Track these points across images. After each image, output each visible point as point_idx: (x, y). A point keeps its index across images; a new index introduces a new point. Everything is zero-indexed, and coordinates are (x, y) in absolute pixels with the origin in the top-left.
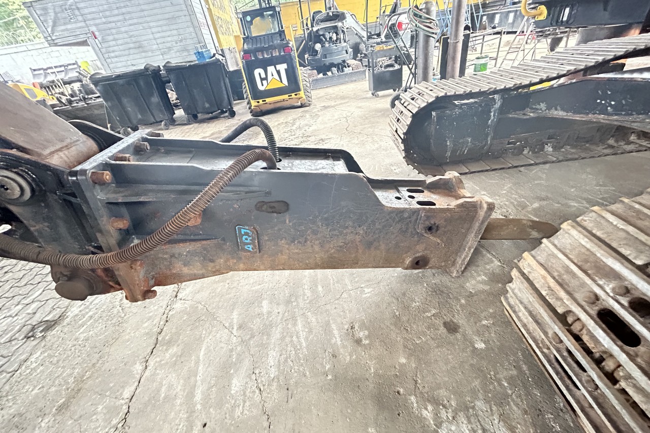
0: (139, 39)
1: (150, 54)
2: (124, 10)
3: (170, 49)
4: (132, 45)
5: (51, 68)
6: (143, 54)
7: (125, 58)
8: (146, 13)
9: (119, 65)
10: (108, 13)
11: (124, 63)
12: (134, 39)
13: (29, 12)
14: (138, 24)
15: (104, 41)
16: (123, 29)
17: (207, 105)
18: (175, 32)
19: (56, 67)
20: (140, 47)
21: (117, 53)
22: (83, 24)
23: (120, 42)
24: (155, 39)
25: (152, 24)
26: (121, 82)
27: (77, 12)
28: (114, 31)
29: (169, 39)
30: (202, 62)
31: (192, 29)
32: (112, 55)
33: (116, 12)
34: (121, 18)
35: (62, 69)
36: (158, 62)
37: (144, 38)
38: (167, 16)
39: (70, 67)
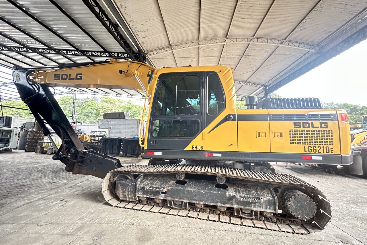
0: (121, 131)
1: (122, 135)
2: (121, 124)
3: (128, 134)
4: (118, 132)
5: (97, 132)
6: (120, 134)
7: (115, 134)
8: (126, 125)
9: (112, 136)
10: (117, 124)
11: (114, 136)
12: (120, 130)
13: (99, 121)
14: (123, 127)
15: (112, 130)
16: (118, 128)
17: (130, 152)
18: (132, 131)
19: (99, 132)
20: (120, 133)
21: (113, 133)
22: (109, 125)
23: (116, 130)
24: (125, 131)
25: (126, 128)
26: (109, 140)
27: (109, 122)
28: (116, 128)
29: (129, 132)
30: (134, 139)
31: (136, 131)
32: (112, 133)
33: (119, 124)
34: (119, 125)
35: (100, 132)
36: (123, 137)
37: (122, 130)
38: (131, 127)
39: (103, 132)
